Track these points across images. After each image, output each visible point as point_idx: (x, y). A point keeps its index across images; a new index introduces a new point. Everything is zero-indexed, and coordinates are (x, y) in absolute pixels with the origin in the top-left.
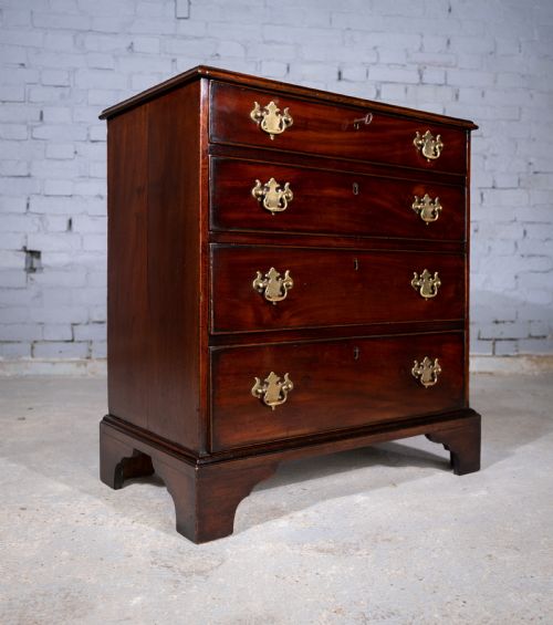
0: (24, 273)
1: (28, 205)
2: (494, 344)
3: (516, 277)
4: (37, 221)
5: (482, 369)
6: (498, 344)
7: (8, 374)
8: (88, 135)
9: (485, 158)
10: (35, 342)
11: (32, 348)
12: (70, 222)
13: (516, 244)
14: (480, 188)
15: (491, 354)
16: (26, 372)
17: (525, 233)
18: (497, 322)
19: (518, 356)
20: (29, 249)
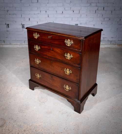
0: (22, 29)
1: (21, 16)
2: (111, 42)
3: (117, 29)
4: (23, 19)
5: (108, 47)
6: (112, 42)
7: (21, 47)
8: (32, 2)
9: (113, 4)
10: (25, 41)
11: (24, 42)
12: (29, 19)
13: (118, 22)
14: (111, 10)
15: (110, 44)
16: (24, 46)
17: (120, 19)
18: (112, 38)
19: (116, 44)
20: (22, 24)
